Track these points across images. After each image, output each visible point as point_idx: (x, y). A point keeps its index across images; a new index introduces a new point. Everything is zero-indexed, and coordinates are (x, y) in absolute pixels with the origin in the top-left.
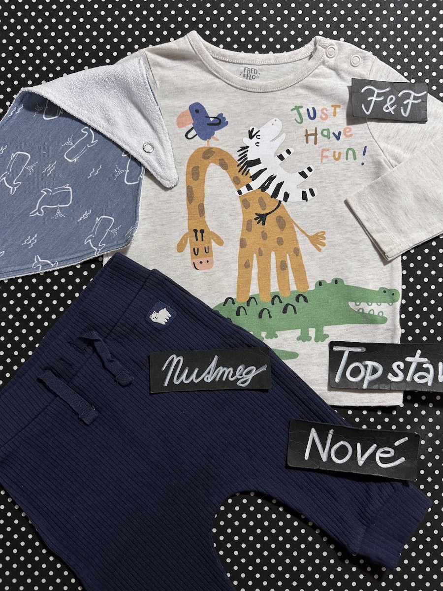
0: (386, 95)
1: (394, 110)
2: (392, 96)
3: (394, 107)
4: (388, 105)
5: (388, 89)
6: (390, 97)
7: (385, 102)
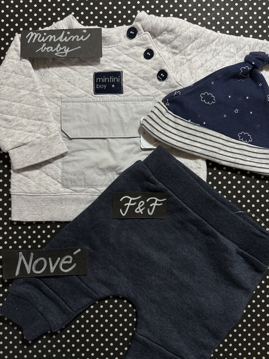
0: (138, 201)
1: (143, 211)
2: (142, 202)
3: (143, 209)
4: (139, 207)
5: (139, 197)
6: (140, 203)
7: (136, 206)
